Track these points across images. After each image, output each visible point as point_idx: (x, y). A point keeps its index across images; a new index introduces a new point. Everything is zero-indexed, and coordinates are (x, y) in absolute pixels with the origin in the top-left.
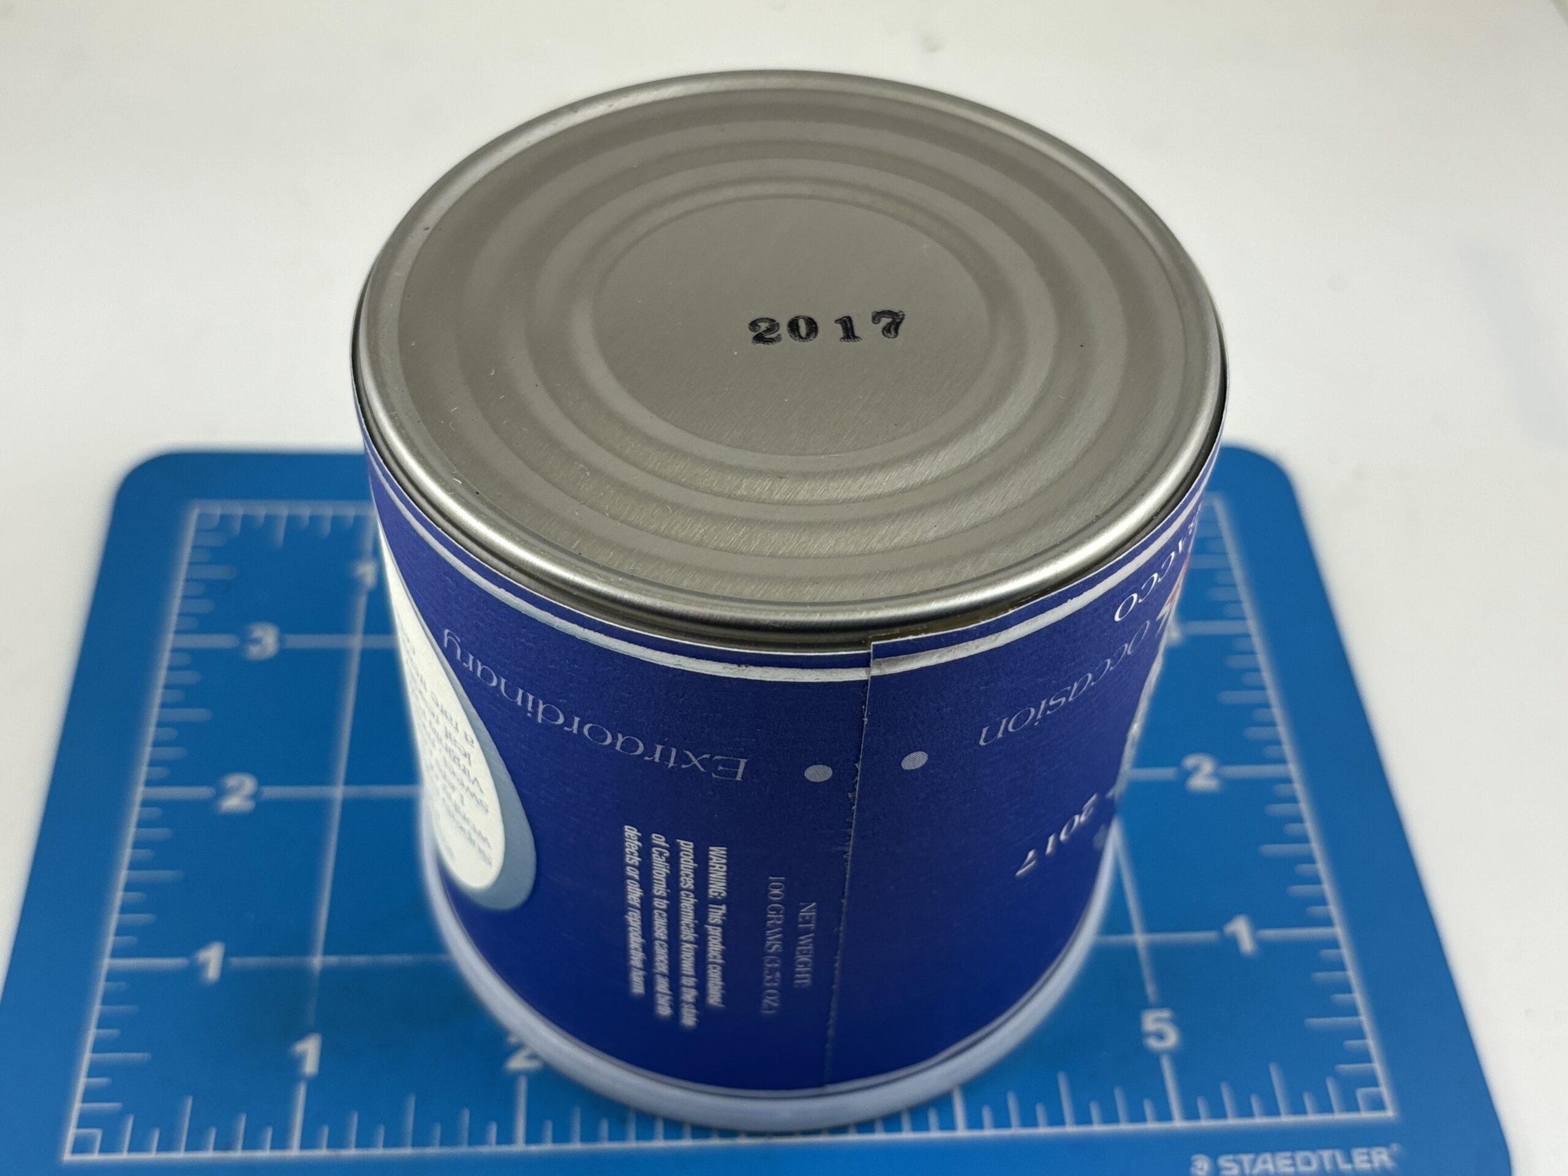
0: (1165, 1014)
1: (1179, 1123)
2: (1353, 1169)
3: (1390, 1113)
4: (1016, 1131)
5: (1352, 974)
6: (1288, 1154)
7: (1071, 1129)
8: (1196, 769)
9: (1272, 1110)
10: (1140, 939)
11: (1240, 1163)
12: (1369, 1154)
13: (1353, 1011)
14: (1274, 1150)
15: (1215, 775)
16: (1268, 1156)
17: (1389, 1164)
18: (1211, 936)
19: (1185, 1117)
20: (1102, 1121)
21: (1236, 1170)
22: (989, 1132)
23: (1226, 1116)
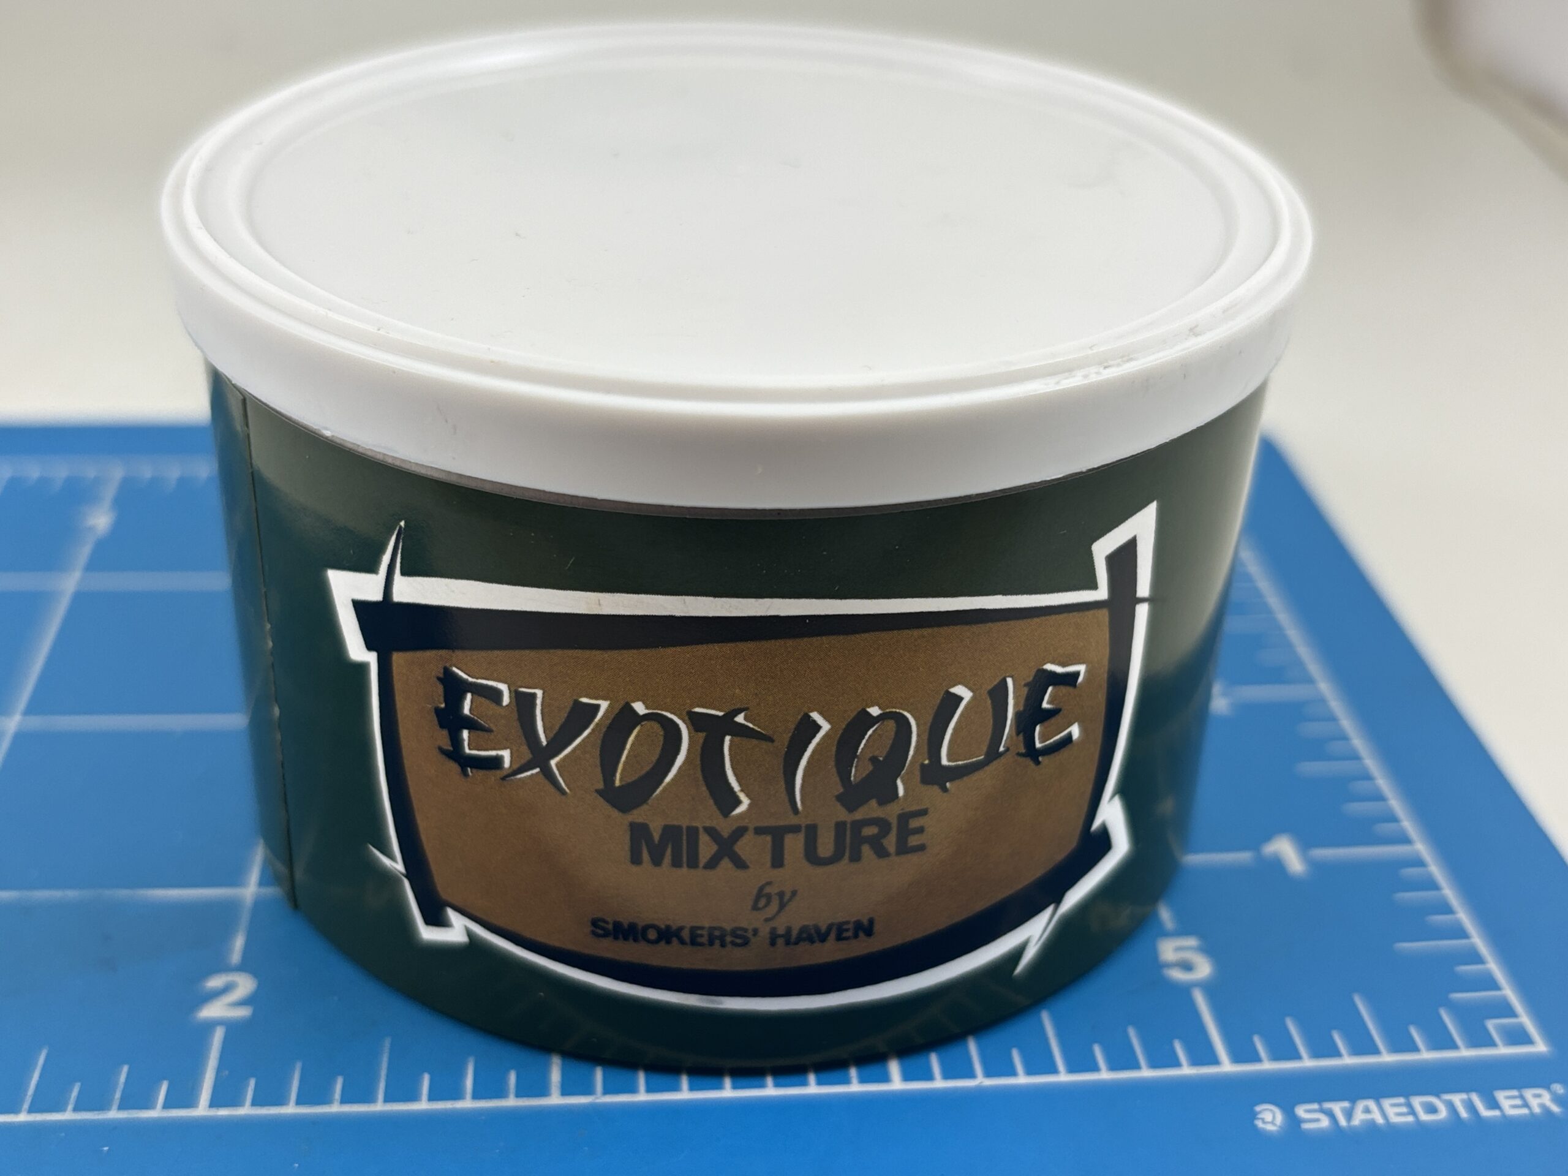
0: (1192, 942)
1: (1227, 1067)
2: (1504, 1116)
3: (1541, 1047)
4: (981, 1081)
5: (1449, 893)
6: (1401, 1100)
7: (1064, 1077)
9: (1363, 1045)
11: (1330, 1114)
12: (1522, 1097)
13: (1463, 934)
14: (1377, 1097)
15: (1225, 694)
16: (1371, 1104)
17: (1555, 1109)
18: (1244, 857)
19: (1236, 1058)
20: (1113, 1067)
21: (1325, 1122)
22: (939, 1083)
23: (1298, 1057)
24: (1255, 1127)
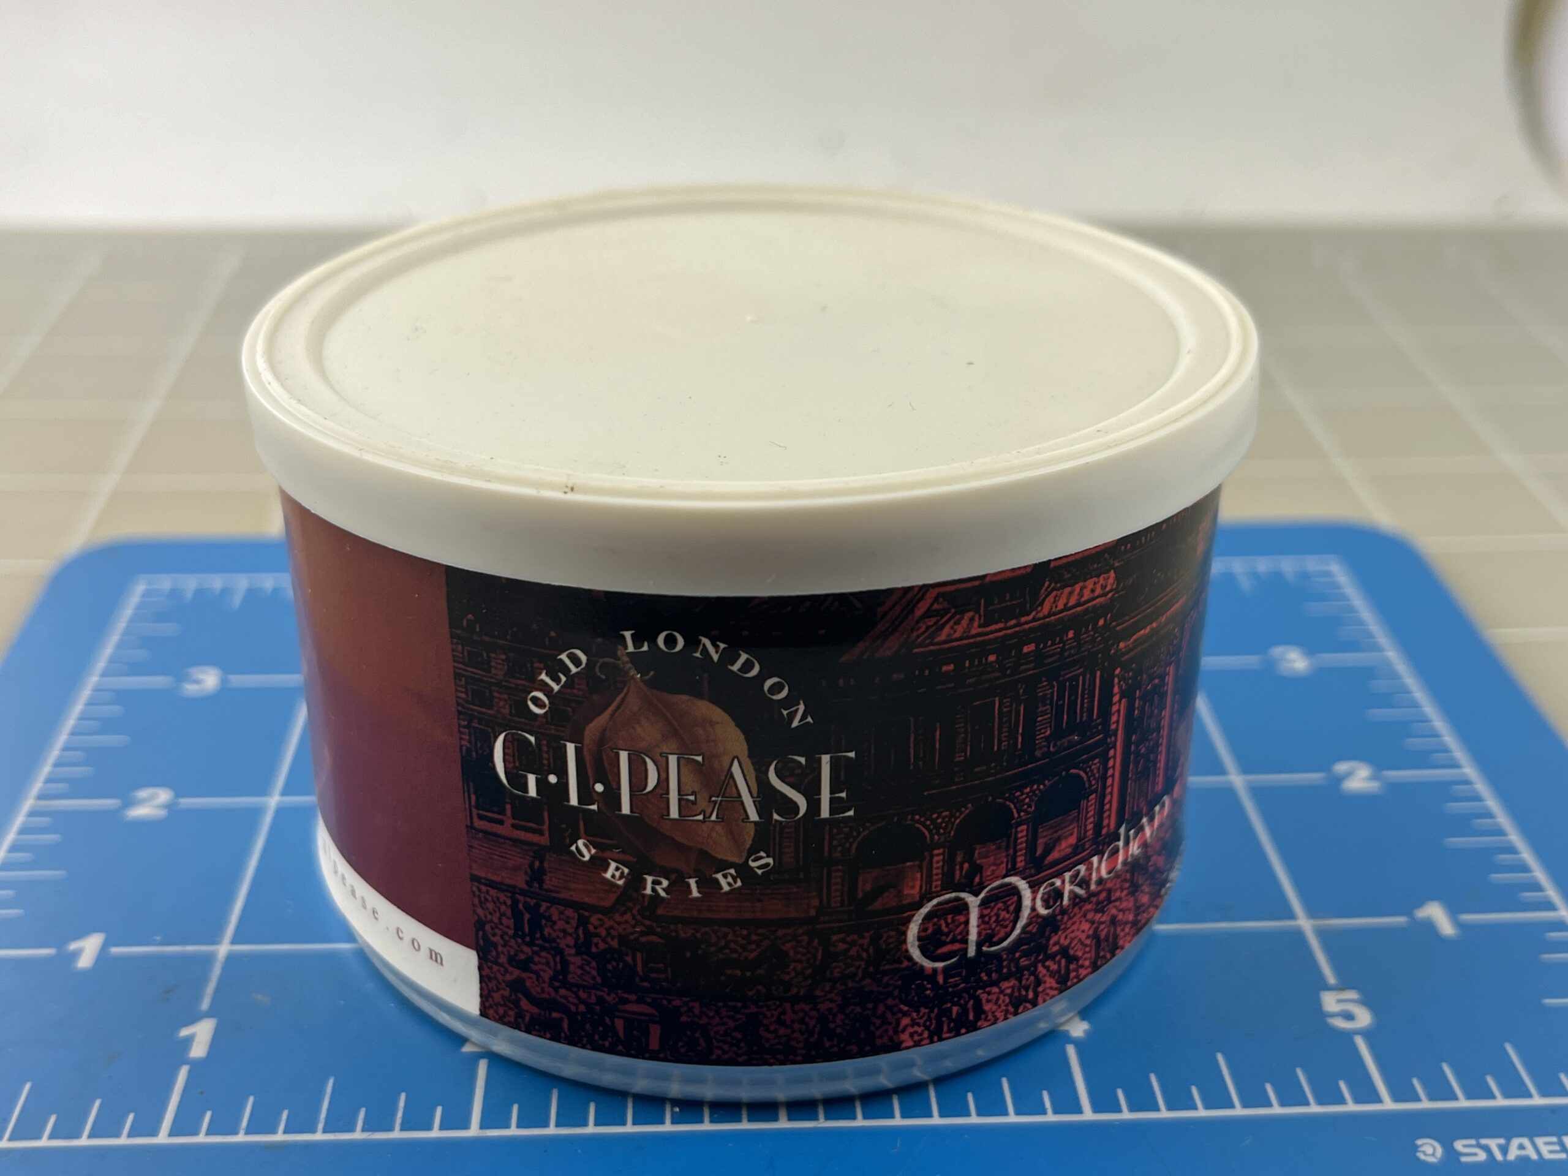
0: (1353, 995)
1: (1388, 1104)
4: (1164, 1113)
6: (1554, 1139)
7: (1239, 1111)
8: (1349, 774)
9: (1516, 1089)
10: (1305, 923)
11: (1487, 1149)
14: (1531, 1136)
15: (1373, 778)
16: (1525, 1141)
18: (1400, 920)
19: (1396, 1099)
20: (1283, 1104)
21: (1482, 1156)
22: (1126, 1115)
23: (1455, 1098)
24: (1418, 1159)
